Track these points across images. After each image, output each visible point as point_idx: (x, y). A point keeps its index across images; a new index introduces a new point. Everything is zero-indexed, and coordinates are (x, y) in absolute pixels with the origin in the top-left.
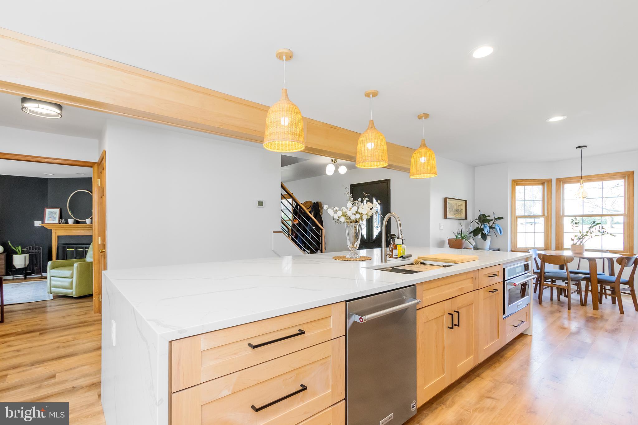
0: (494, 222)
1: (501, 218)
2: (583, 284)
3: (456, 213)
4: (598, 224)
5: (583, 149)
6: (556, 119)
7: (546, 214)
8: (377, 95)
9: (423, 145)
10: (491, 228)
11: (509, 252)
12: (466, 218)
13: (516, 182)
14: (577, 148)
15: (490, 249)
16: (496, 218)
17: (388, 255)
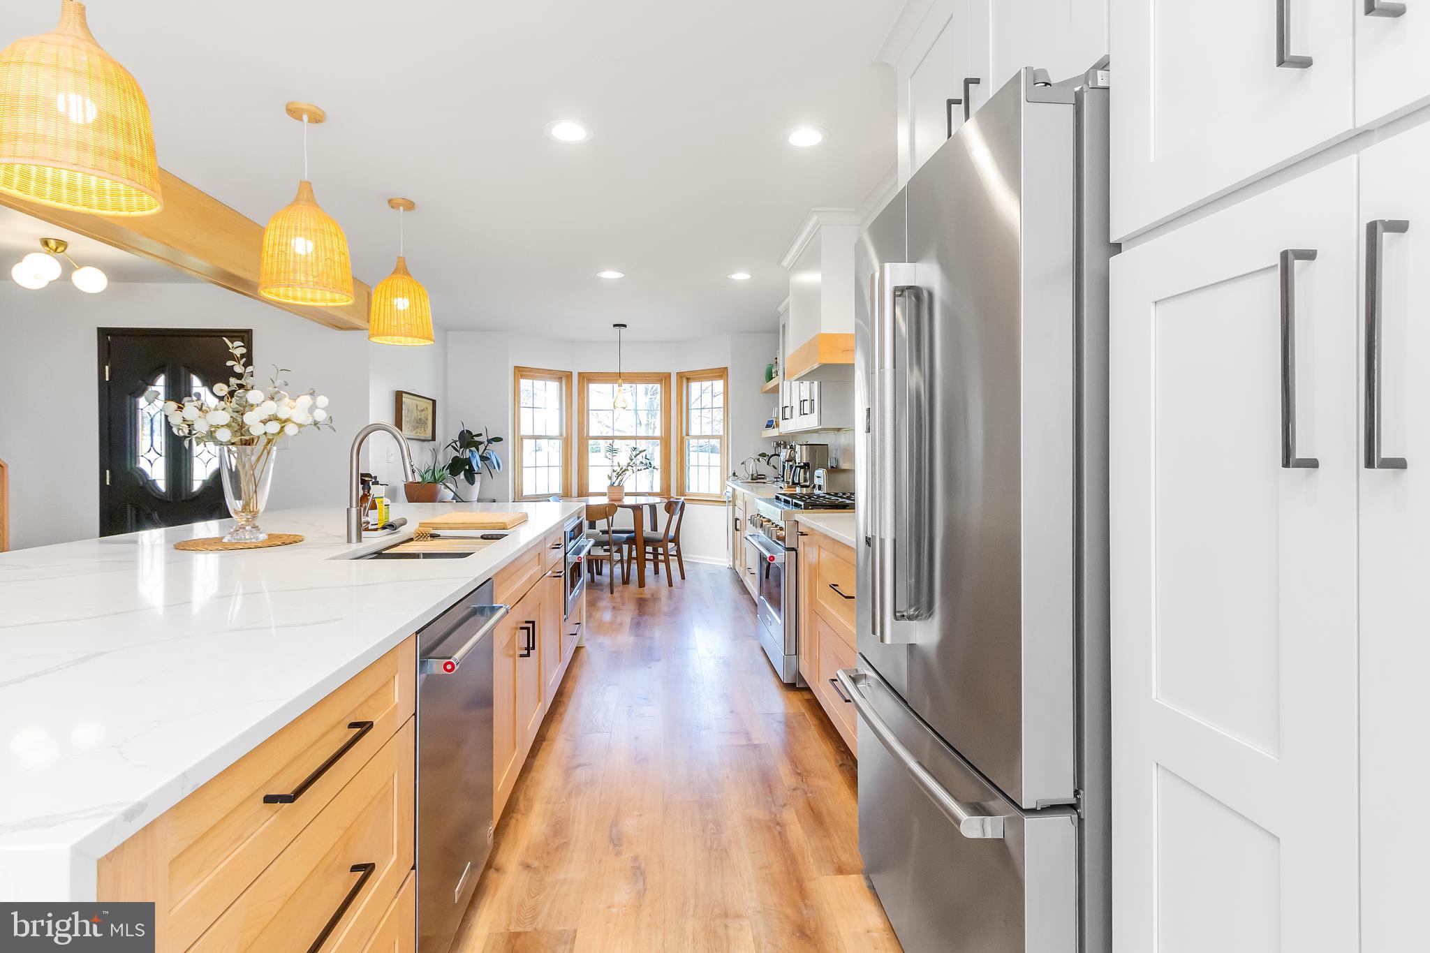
0: (486, 447)
1: (498, 439)
2: (625, 547)
3: (417, 427)
4: (641, 452)
5: (623, 329)
6: (610, 275)
7: (564, 435)
8: (322, 122)
9: (401, 269)
10: (483, 458)
11: (510, 503)
12: (434, 439)
13: (521, 372)
14: (615, 326)
15: (479, 501)
16: (490, 438)
17: (364, 523)
